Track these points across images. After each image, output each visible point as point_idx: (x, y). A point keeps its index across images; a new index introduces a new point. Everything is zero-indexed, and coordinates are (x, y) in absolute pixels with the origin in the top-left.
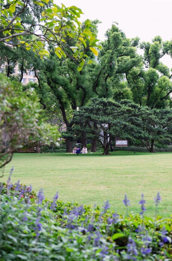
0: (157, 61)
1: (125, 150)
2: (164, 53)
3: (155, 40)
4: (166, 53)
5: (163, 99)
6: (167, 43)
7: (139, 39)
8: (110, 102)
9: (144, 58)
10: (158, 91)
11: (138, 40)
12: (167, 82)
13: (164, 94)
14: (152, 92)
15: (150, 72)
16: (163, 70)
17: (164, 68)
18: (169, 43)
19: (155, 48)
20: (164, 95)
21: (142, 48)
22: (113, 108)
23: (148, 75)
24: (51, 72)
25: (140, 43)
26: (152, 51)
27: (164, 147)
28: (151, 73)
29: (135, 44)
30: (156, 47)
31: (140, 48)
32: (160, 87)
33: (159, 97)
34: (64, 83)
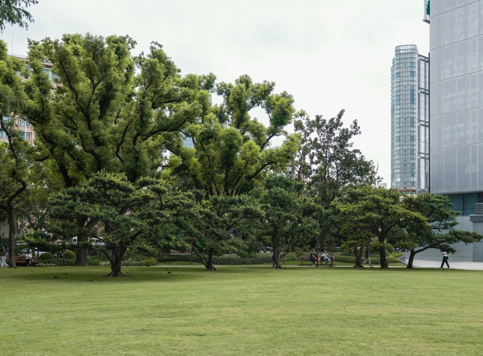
0: (242, 116)
1: (187, 260)
2: (253, 103)
3: (241, 82)
4: (256, 104)
5: (252, 178)
6: (258, 88)
7: (215, 78)
8: (112, 181)
9: (227, 111)
10: (241, 165)
11: (213, 80)
12: (253, 150)
13: (252, 170)
14: (233, 166)
15: (227, 133)
16: (257, 131)
17: (258, 128)
18: (261, 87)
19: (238, 95)
20: (250, 172)
21: (220, 93)
22: (115, 193)
23: (223, 137)
24: (42, 122)
25: (217, 86)
26: (234, 99)
27: (251, 257)
28: (227, 135)
29: (209, 85)
30: (240, 92)
31: (216, 93)
32: (244, 159)
33: (245, 175)
34: (66, 143)
